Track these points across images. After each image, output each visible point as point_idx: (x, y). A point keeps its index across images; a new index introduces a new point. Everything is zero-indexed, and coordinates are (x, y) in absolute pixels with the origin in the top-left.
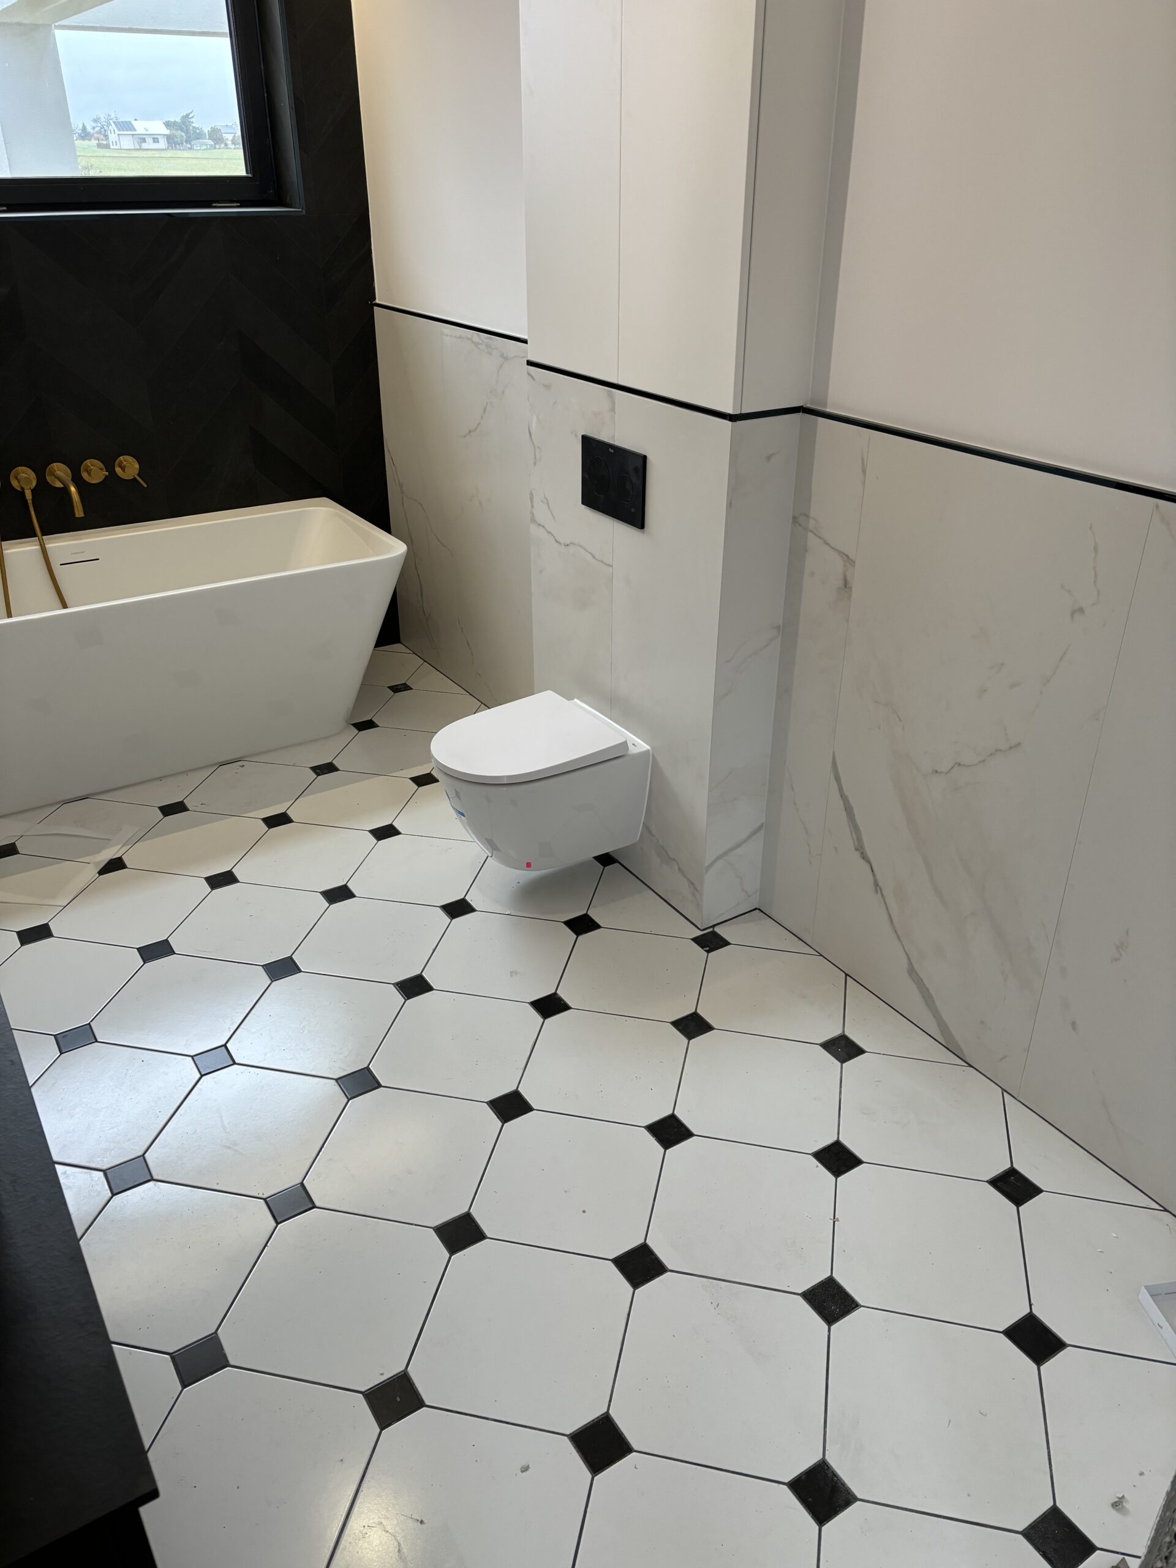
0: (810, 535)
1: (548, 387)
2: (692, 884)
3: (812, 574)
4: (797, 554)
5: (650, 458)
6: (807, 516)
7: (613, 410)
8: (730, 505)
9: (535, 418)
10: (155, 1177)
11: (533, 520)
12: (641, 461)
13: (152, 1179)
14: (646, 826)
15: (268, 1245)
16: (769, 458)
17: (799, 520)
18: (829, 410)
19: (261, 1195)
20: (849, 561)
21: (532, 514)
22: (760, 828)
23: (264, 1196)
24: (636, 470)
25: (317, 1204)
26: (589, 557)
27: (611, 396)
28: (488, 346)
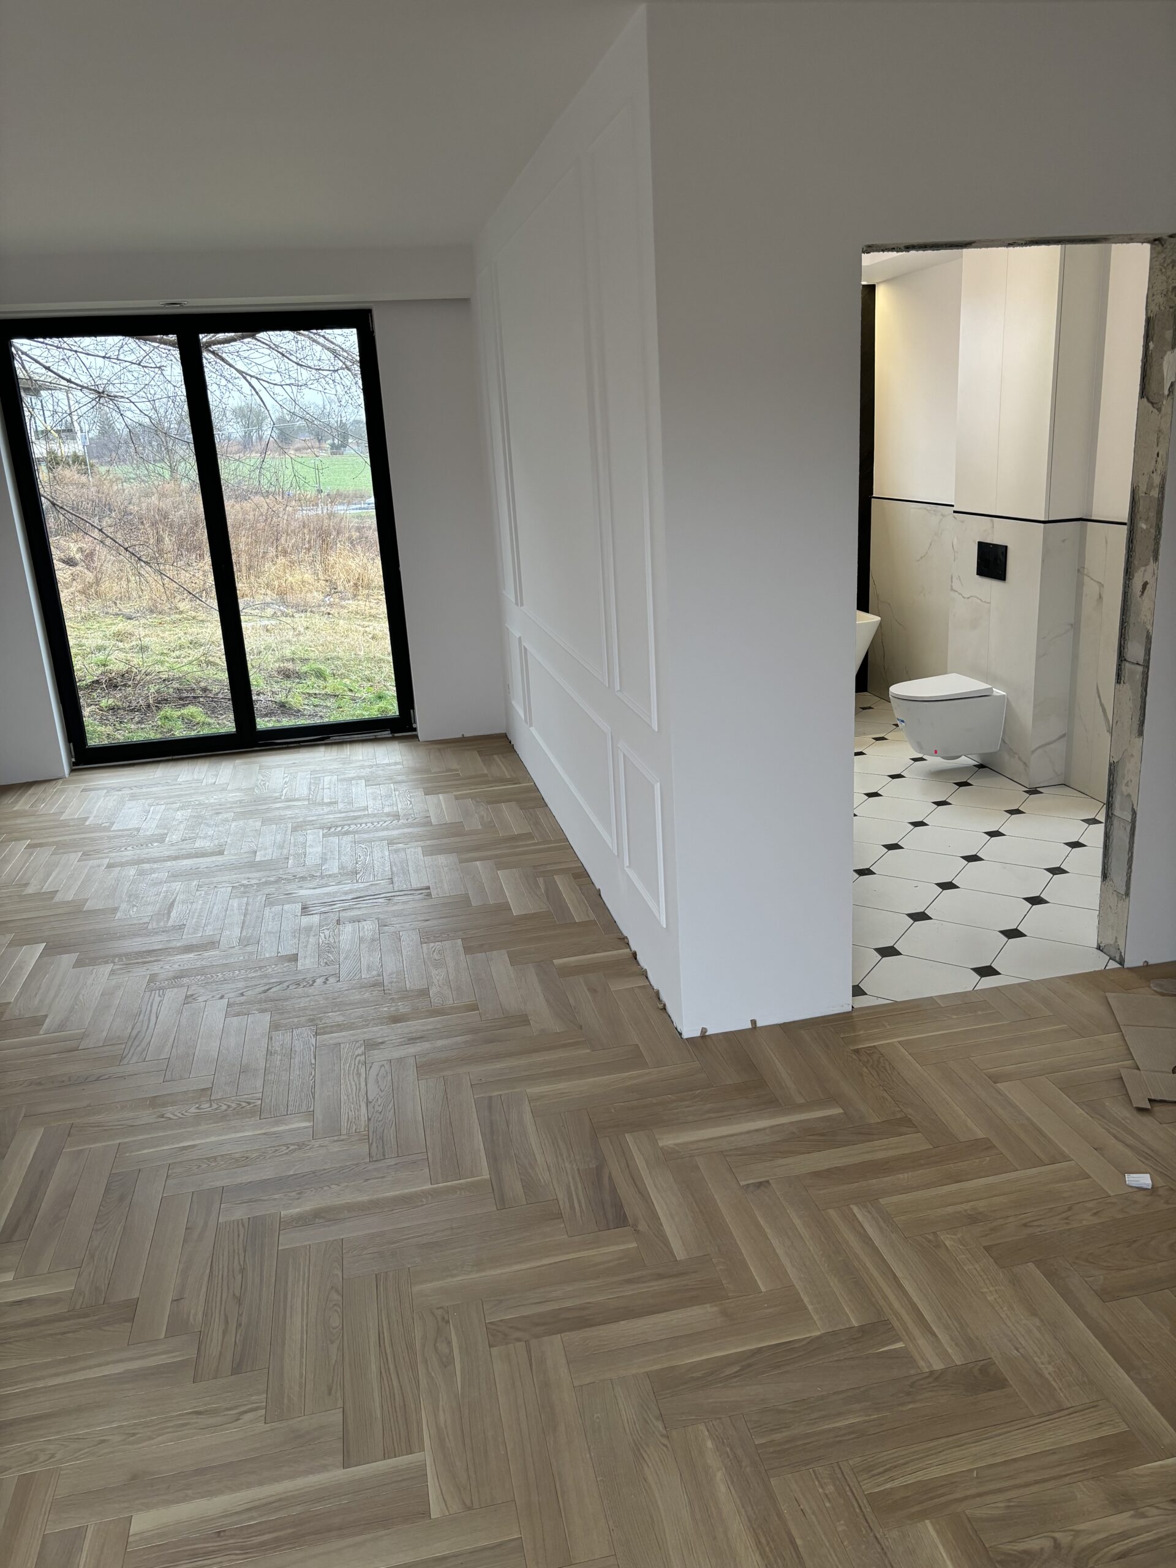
0: (1085, 577)
1: (963, 522)
2: (1025, 763)
3: (1086, 595)
4: (1080, 585)
5: (1009, 546)
6: (1084, 568)
7: (993, 527)
8: (1043, 561)
9: (956, 539)
11: (952, 589)
12: (1004, 549)
14: (1003, 741)
16: (1064, 541)
17: (1080, 571)
18: (1093, 518)
20: (1101, 585)
21: (952, 586)
22: (1064, 735)
24: (1002, 553)
26: (979, 601)
27: (992, 521)
28: (935, 511)
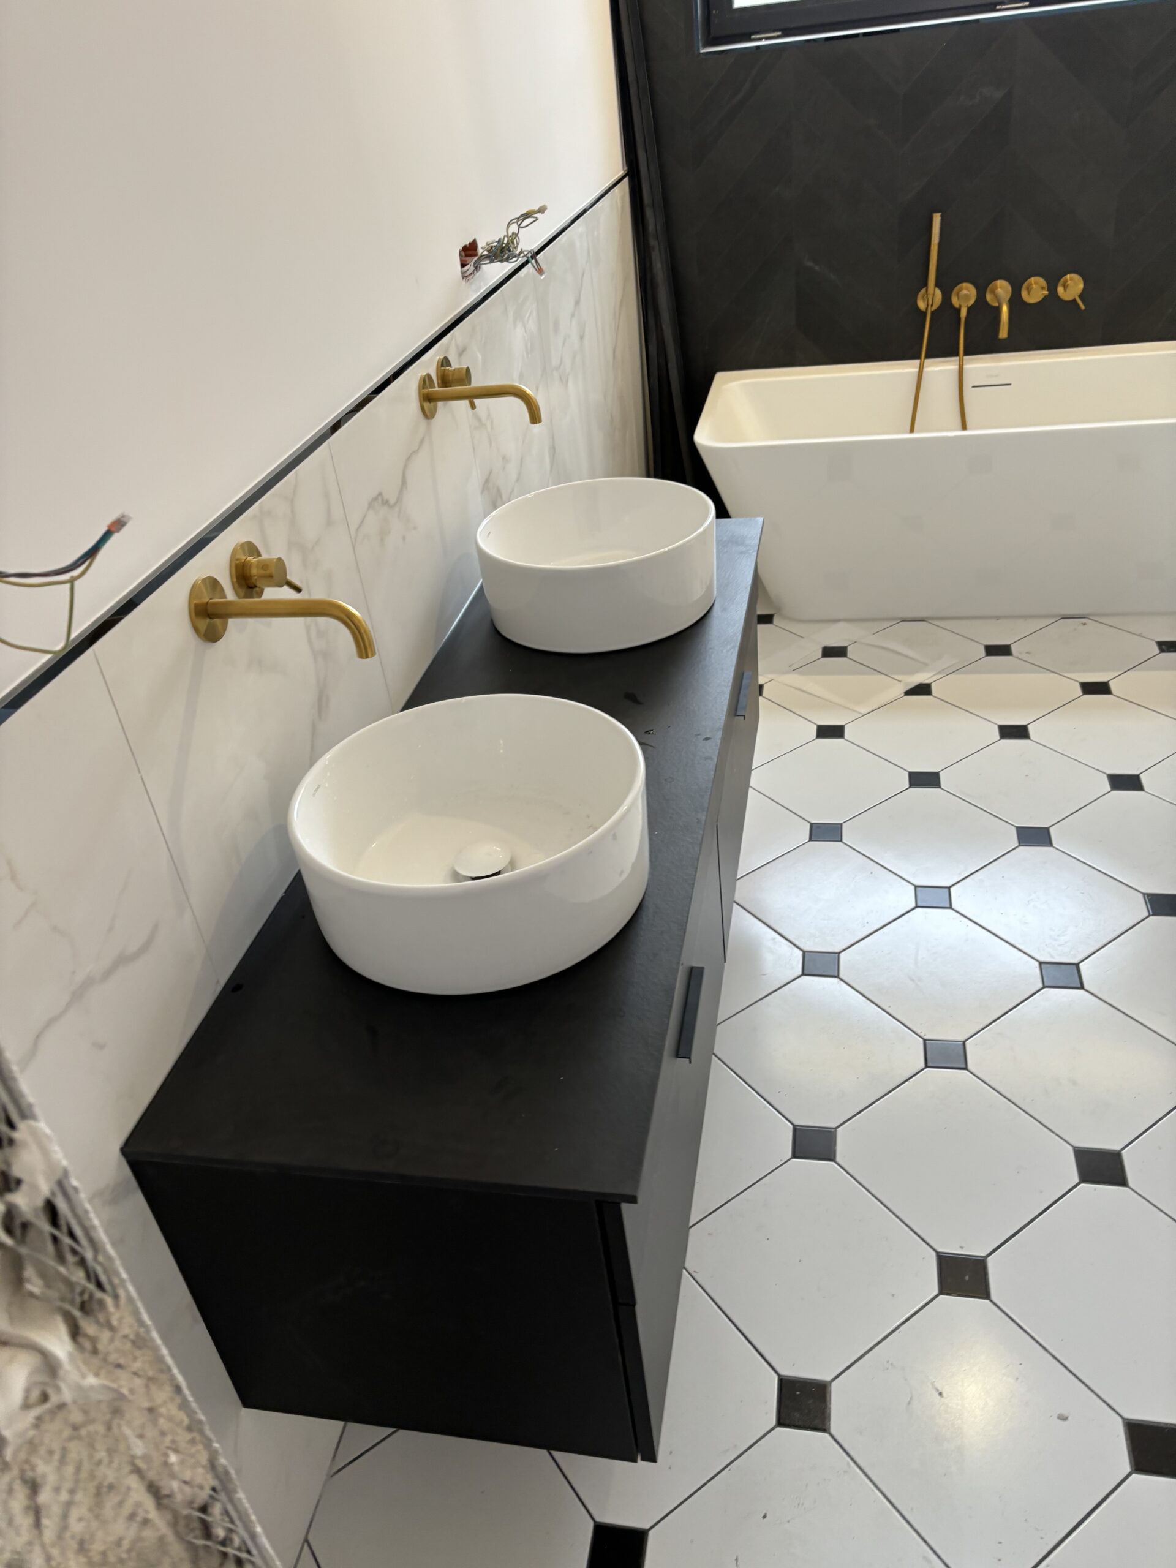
10: (841, 976)
13: (837, 976)
15: (910, 1080)
19: (922, 1035)
23: (926, 1037)
25: (970, 1067)
